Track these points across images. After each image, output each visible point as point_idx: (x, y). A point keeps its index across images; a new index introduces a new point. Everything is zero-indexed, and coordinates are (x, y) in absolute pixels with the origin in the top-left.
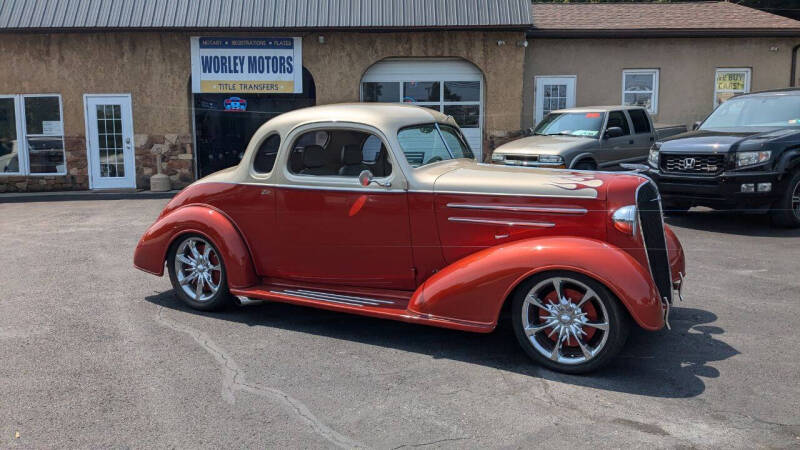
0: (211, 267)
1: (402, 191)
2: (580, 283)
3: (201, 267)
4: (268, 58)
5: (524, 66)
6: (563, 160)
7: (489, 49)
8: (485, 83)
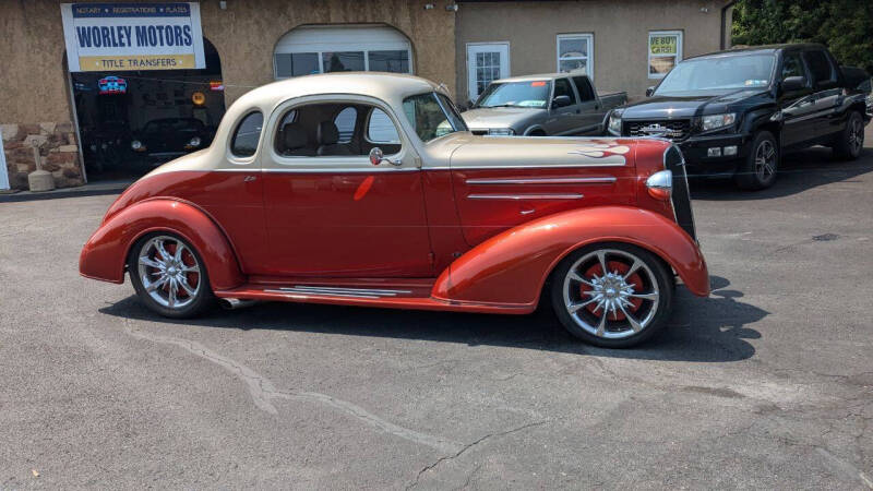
0: (185, 268)
1: (414, 169)
2: (624, 253)
3: (172, 270)
4: (160, 28)
5: (456, 32)
6: (515, 134)
7: (416, 14)
8: (414, 51)
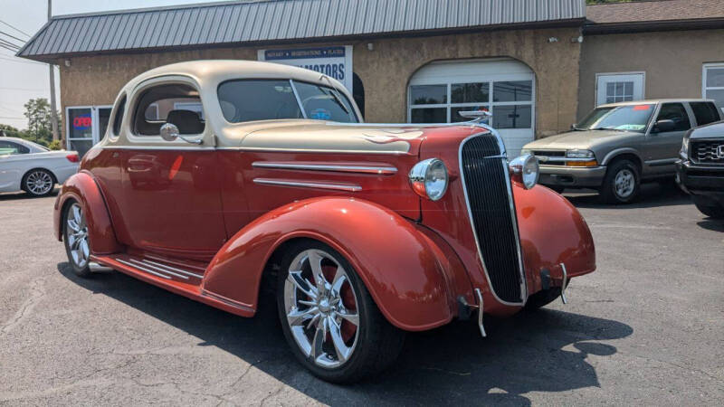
1: (213, 149)
3: (81, 233)
4: (322, 65)
5: (579, 63)
6: (594, 156)
7: (540, 47)
8: (537, 81)
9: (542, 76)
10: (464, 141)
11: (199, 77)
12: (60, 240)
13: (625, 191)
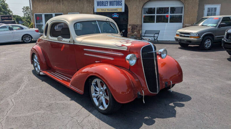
1: (72, 44)
4: (115, 1)
5: (199, 1)
6: (199, 35)
8: (185, 7)
9: (186, 5)
10: (143, 47)
11: (69, 22)
12: (32, 64)
13: (208, 46)
